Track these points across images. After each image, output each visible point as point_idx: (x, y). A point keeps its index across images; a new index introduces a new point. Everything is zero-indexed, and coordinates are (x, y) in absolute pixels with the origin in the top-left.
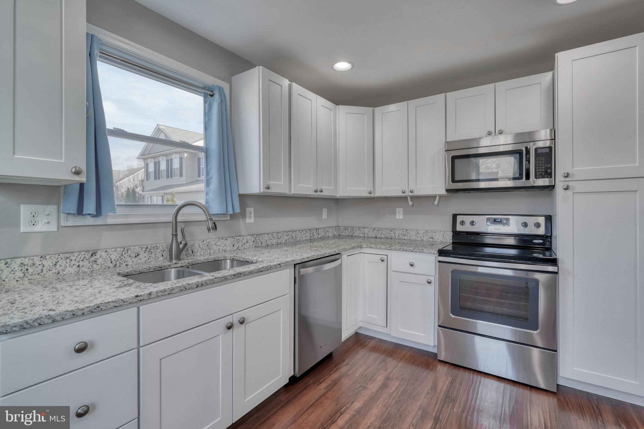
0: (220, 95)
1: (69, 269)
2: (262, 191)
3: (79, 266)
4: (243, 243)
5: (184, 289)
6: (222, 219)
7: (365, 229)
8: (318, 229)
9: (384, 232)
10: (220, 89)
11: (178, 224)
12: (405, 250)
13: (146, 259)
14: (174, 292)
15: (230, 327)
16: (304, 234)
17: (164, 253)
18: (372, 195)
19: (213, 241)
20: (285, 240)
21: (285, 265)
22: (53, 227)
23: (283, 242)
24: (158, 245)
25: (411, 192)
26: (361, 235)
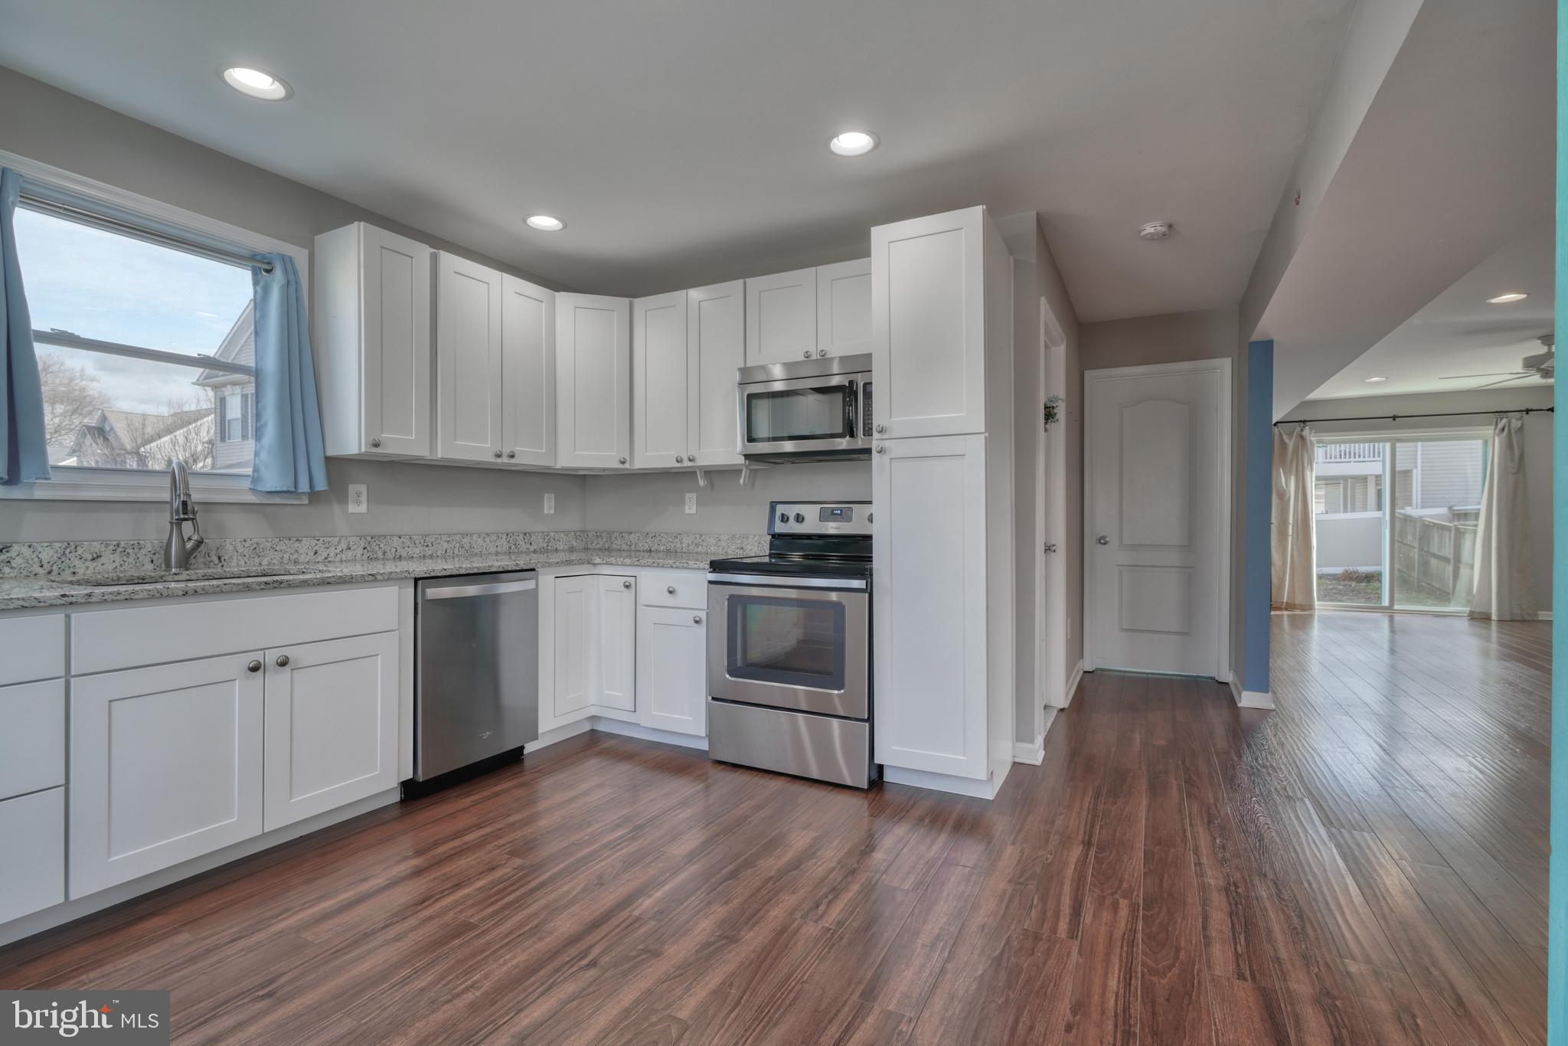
0: (286, 271)
2: (363, 450)
4: (340, 549)
6: (289, 503)
7: (632, 536)
8: (530, 534)
9: (663, 540)
10: (287, 262)
12: (661, 565)
13: (115, 565)
14: (137, 597)
15: (254, 669)
16: (491, 542)
17: (155, 557)
18: (627, 466)
19: (268, 541)
20: (444, 550)
21: (386, 578)
23: (439, 553)
24: (141, 542)
25: (690, 460)
26: (625, 547)
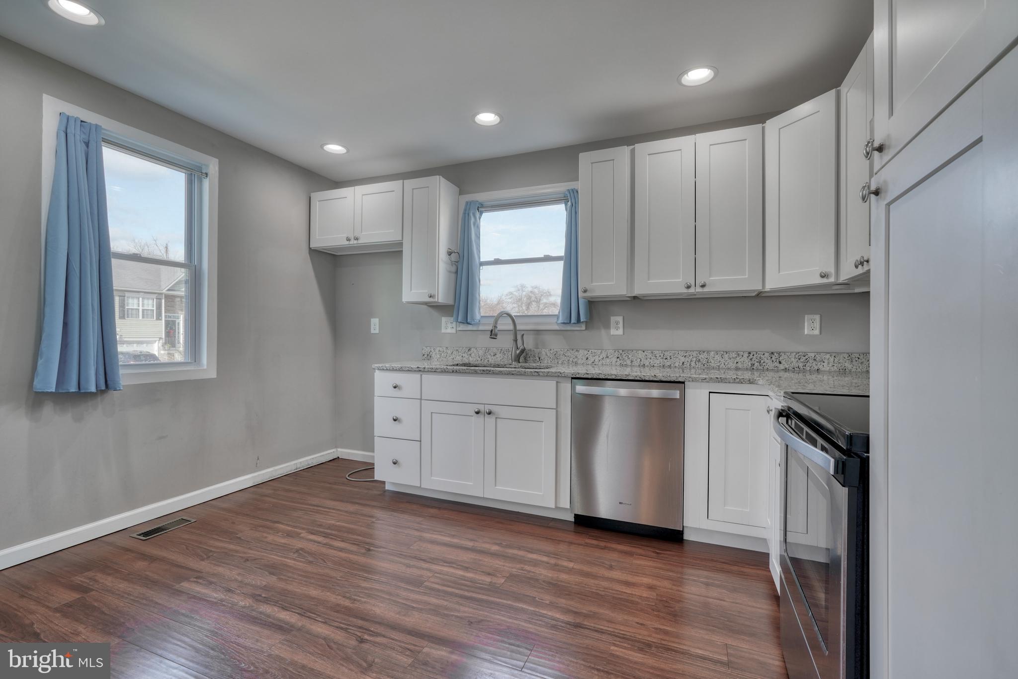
3: (462, 356)
4: (602, 357)
6: (575, 329)
10: (571, 190)
15: (477, 413)
19: (561, 351)
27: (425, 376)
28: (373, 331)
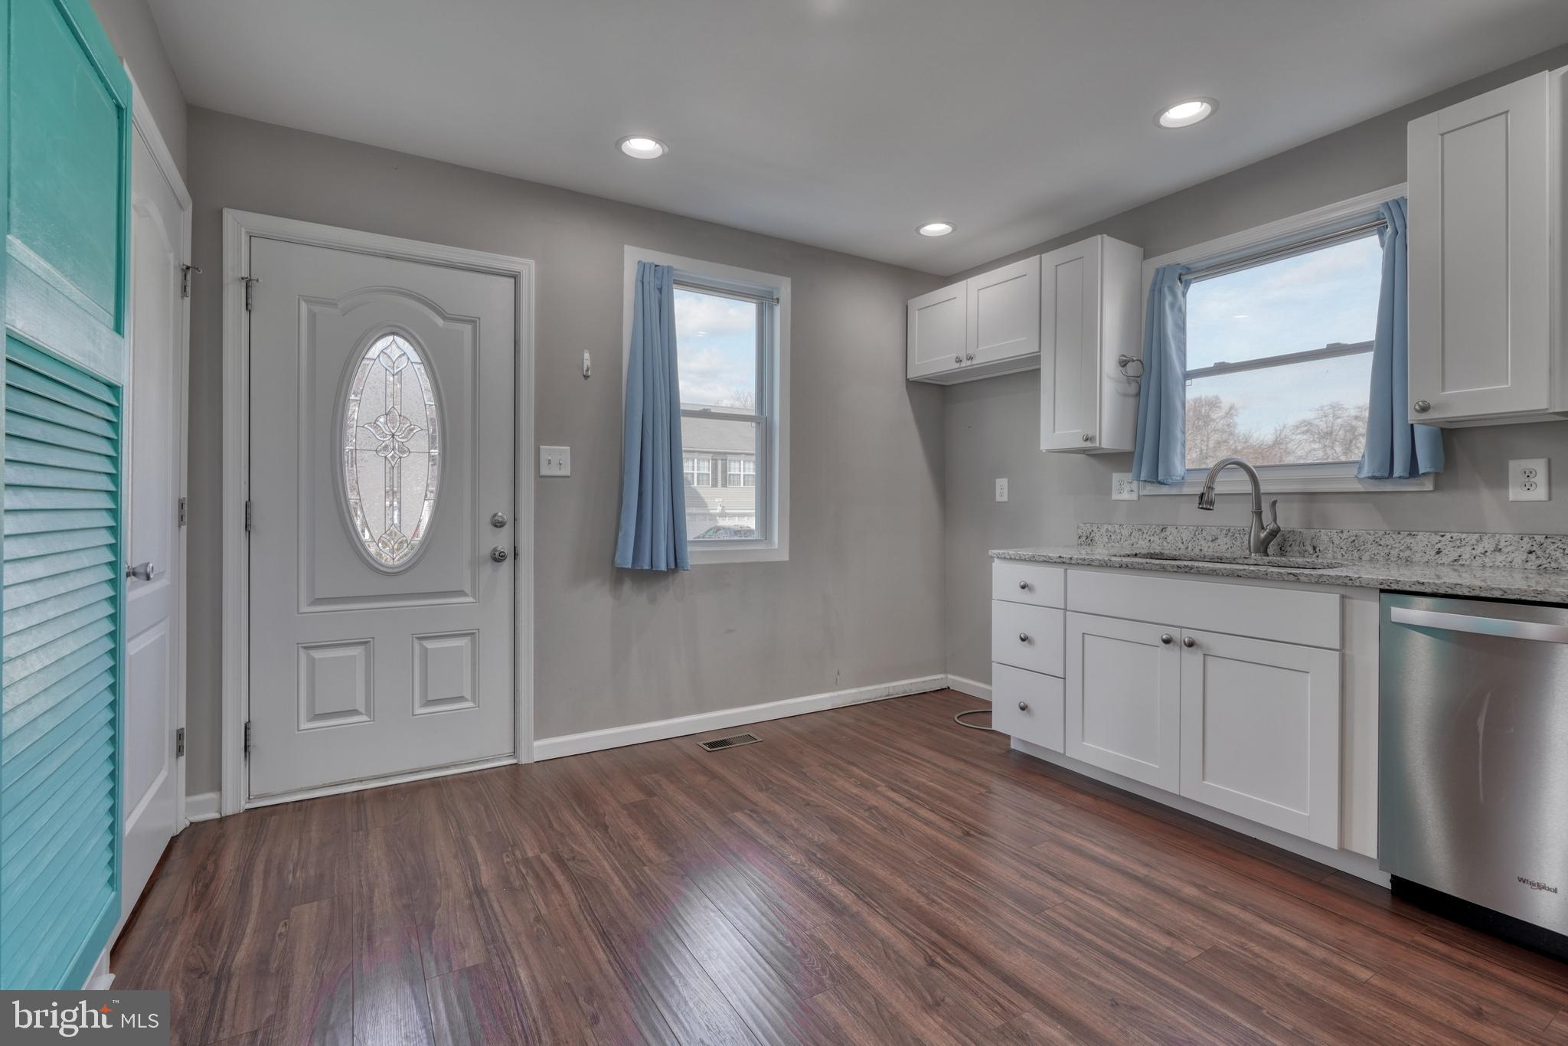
1: (1141, 542)
2: (1412, 419)
3: (1150, 541)
4: (1481, 549)
5: (1105, 564)
6: (1403, 490)
11: (1263, 498)
15: (1167, 641)
21: (1313, 580)
22: (1134, 496)
27: (1073, 573)
28: (999, 499)
